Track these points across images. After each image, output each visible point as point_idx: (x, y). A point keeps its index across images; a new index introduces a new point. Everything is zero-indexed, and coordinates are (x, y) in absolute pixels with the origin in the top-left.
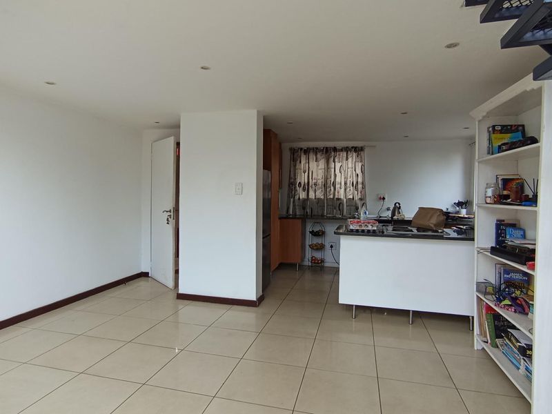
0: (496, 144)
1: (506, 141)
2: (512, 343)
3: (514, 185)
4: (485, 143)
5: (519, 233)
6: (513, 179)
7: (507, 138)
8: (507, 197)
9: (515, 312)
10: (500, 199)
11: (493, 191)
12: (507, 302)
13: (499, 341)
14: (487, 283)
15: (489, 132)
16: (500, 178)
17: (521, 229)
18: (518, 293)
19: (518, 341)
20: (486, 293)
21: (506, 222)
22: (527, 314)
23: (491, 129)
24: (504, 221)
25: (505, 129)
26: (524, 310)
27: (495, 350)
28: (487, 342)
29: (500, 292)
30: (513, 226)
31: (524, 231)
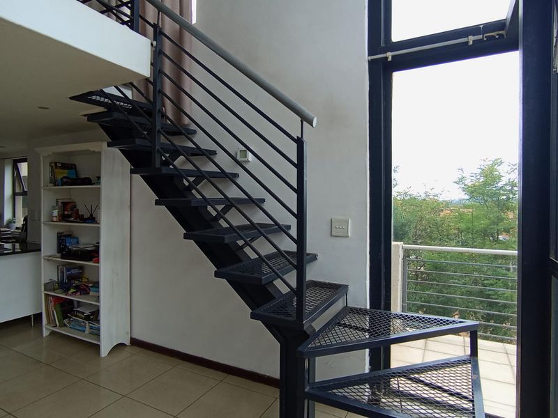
0: (59, 177)
1: (65, 175)
2: (79, 317)
3: (69, 207)
4: (48, 175)
5: (74, 241)
6: (69, 203)
7: (65, 173)
8: (70, 216)
9: (81, 294)
10: (63, 218)
11: (59, 212)
12: (72, 290)
13: (65, 321)
14: (52, 282)
15: (51, 166)
16: (61, 201)
17: (75, 238)
18: (77, 282)
19: (83, 313)
20: (54, 290)
21: (65, 234)
22: (89, 293)
23: (53, 164)
24: (62, 233)
25: (65, 166)
26: (86, 291)
27: (65, 328)
28: (56, 326)
29: (64, 285)
30: (69, 236)
31: (77, 238)
